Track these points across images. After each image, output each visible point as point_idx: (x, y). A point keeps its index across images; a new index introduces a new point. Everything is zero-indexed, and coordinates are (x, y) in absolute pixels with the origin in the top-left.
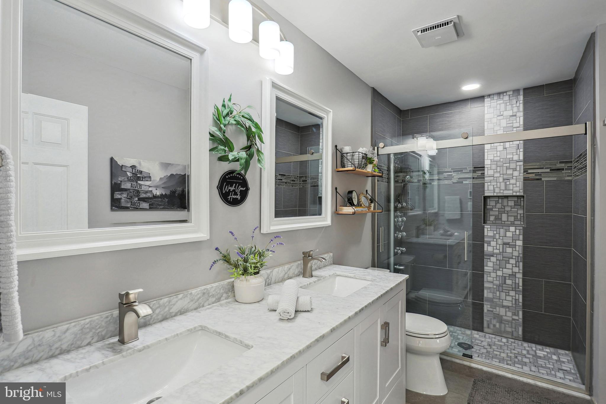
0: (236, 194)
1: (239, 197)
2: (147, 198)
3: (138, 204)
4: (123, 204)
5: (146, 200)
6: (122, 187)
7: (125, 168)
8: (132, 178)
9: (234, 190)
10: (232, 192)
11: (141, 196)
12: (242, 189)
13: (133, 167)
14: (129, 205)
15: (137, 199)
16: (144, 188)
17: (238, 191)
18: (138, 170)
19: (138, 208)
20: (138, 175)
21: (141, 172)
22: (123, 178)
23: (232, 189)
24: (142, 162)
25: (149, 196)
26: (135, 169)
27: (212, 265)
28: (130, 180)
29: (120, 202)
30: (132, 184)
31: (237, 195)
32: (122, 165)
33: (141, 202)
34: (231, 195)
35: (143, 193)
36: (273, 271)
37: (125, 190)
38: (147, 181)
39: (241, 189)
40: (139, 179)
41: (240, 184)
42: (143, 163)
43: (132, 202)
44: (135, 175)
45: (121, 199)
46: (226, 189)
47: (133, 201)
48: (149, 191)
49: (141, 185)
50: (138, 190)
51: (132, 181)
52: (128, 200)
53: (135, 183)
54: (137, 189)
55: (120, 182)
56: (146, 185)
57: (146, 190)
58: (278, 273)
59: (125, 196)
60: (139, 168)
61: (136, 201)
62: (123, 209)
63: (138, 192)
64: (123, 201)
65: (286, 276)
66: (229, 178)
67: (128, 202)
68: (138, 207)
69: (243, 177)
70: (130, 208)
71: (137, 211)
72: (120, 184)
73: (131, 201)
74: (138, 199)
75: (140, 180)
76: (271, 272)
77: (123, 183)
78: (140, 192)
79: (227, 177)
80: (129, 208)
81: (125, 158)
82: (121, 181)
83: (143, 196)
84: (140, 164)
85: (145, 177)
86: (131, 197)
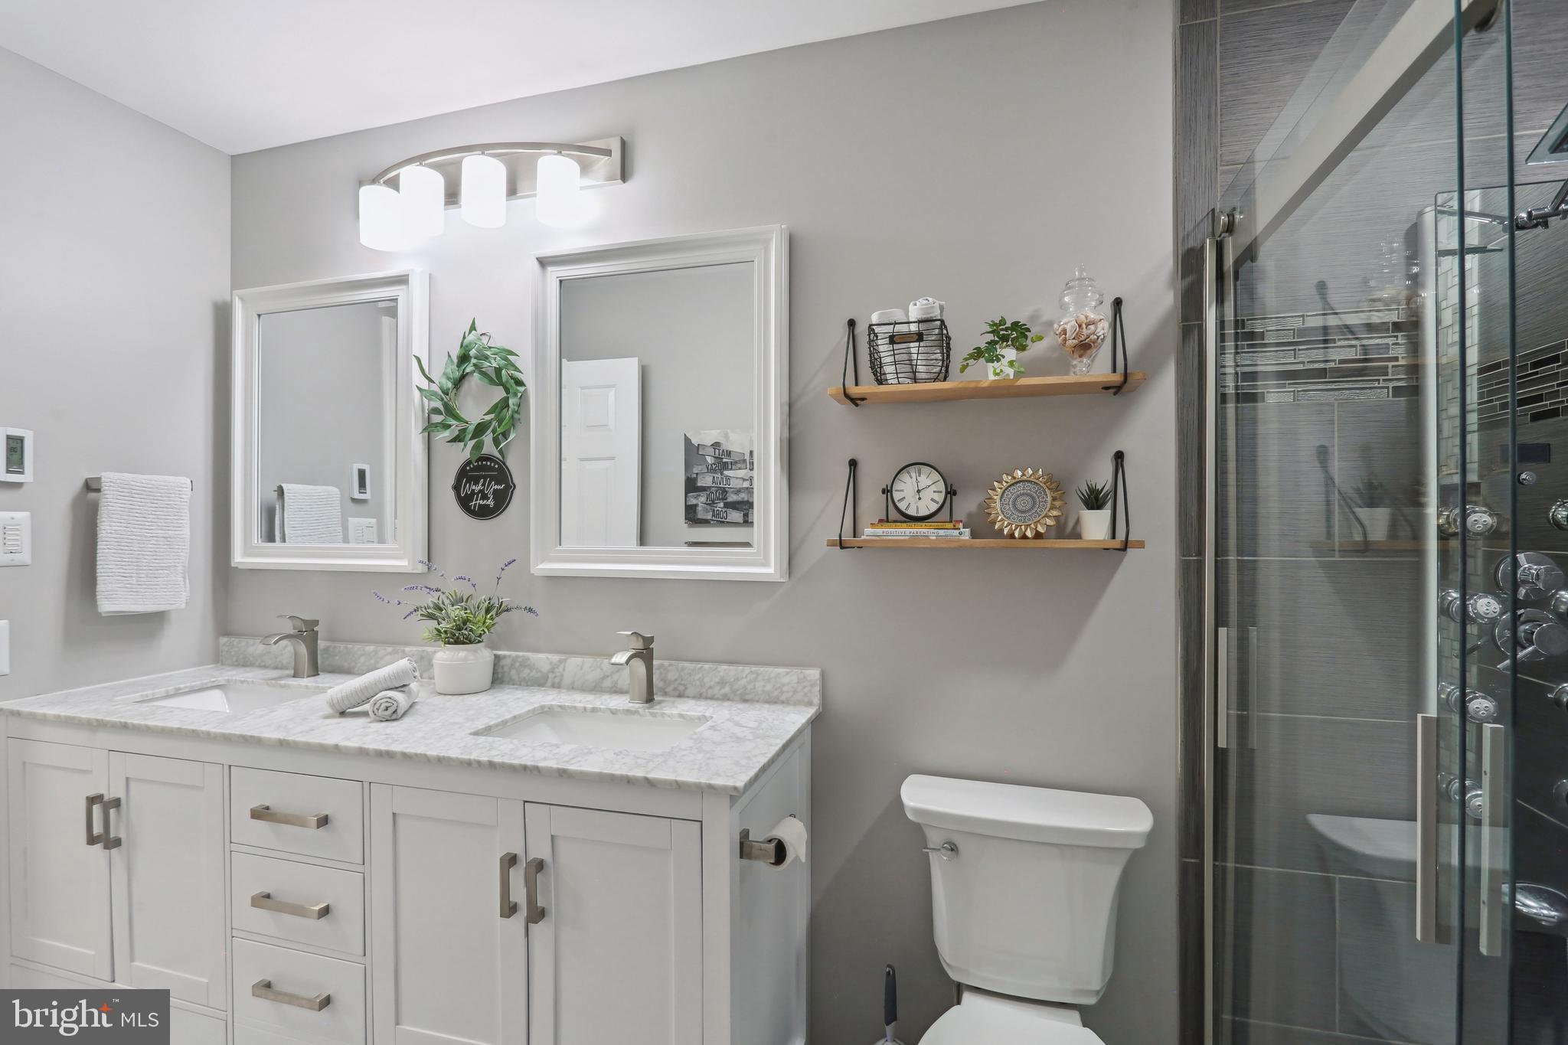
0: (485, 497)
1: (491, 502)
2: (739, 503)
3: (725, 515)
4: (701, 515)
5: (737, 506)
6: (699, 484)
7: (704, 449)
8: (714, 467)
9: (481, 491)
10: (477, 494)
11: (730, 500)
12: (499, 487)
13: (716, 445)
14: (709, 516)
15: (722, 505)
16: (735, 484)
17: (490, 492)
18: (723, 451)
19: (723, 522)
20: (724, 460)
21: (729, 453)
22: (700, 468)
23: (477, 488)
24: (730, 435)
25: (743, 499)
26: (719, 450)
27: (412, 613)
28: (711, 470)
29: (695, 511)
30: (714, 477)
31: (488, 499)
32: (699, 445)
33: (730, 511)
34: (476, 500)
35: (732, 492)
36: (565, 660)
37: (704, 489)
38: (740, 469)
39: (496, 487)
40: (725, 466)
41: (492, 478)
42: (732, 436)
43: (714, 510)
44: (719, 460)
45: (696, 505)
46: (467, 489)
47: (716, 509)
48: (743, 488)
49: (728, 478)
50: (724, 488)
51: (713, 471)
52: (708, 507)
53: (719, 475)
54: (721, 486)
55: (695, 476)
56: (737, 478)
57: (738, 486)
58: (581, 669)
59: (703, 499)
60: (726, 446)
61: (720, 509)
62: (700, 523)
63: (724, 491)
64: (699, 508)
65: (607, 683)
66: (472, 470)
67: (707, 511)
68: (723, 520)
69: (499, 464)
70: (712, 522)
71: (721, 527)
72: (695, 479)
73: (713, 508)
74: (725, 504)
75: (727, 469)
76: (561, 661)
77: (699, 477)
78: (727, 492)
79: (468, 468)
80: (710, 523)
81: (702, 432)
82: (697, 474)
83: (732, 498)
84: (726, 436)
85: (736, 462)
86: (713, 501)
